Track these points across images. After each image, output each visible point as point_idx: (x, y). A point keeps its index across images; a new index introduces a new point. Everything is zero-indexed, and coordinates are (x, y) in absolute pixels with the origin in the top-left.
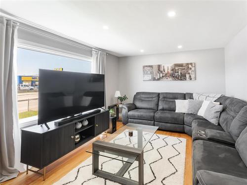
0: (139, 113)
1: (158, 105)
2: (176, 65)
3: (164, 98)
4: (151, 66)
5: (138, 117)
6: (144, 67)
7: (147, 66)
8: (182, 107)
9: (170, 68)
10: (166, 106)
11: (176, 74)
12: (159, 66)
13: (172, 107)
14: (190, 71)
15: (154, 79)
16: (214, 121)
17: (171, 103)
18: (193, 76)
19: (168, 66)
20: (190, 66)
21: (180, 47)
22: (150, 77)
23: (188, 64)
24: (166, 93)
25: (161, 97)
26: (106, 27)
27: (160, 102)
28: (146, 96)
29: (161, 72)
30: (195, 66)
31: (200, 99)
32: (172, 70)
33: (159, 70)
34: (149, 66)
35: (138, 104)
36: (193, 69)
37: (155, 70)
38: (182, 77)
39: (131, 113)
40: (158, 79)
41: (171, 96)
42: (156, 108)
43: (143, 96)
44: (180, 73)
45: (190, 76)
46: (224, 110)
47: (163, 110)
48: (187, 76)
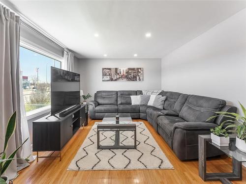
0: (105, 108)
1: (117, 100)
2: (130, 69)
3: (122, 95)
4: (110, 69)
5: (105, 110)
6: (103, 69)
7: (106, 69)
8: (135, 100)
9: (125, 71)
10: (123, 101)
11: (130, 76)
12: (116, 69)
13: (128, 101)
14: (139, 74)
15: (112, 80)
16: (160, 107)
17: (127, 99)
18: (141, 78)
19: (123, 69)
20: (140, 70)
21: (136, 55)
22: (108, 78)
23: (138, 69)
24: (123, 91)
25: (119, 94)
26: (97, 35)
27: (118, 98)
28: (107, 94)
29: (118, 74)
30: (143, 71)
31: (148, 94)
32: (127, 73)
33: (116, 72)
34: (108, 69)
35: (100, 101)
36: (142, 72)
37: (113, 72)
38: (134, 79)
39: (98, 108)
40: (116, 80)
41: (127, 93)
42: (116, 103)
43: (104, 94)
44: (133, 75)
45: (140, 78)
46: (166, 99)
47: (121, 104)
48: (138, 78)
